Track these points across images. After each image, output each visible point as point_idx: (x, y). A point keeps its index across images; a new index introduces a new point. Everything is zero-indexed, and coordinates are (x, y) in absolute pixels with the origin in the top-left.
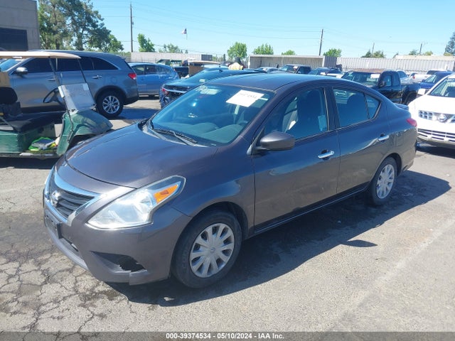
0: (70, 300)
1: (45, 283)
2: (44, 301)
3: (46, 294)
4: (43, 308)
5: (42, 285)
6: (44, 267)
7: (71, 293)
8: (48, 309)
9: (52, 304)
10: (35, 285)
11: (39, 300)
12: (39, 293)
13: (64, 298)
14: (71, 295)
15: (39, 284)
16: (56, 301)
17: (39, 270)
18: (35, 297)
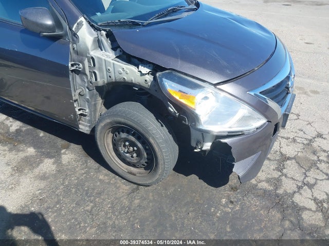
0: (285, 136)
1: (289, 159)
2: (301, 145)
3: (296, 150)
4: (306, 142)
5: (292, 158)
6: (276, 174)
7: (280, 139)
8: (303, 140)
9: (298, 141)
10: (297, 162)
11: (304, 149)
12: (299, 154)
13: (287, 139)
14: (282, 137)
15: (294, 161)
16: (294, 140)
17: (283, 175)
18: (305, 154)
